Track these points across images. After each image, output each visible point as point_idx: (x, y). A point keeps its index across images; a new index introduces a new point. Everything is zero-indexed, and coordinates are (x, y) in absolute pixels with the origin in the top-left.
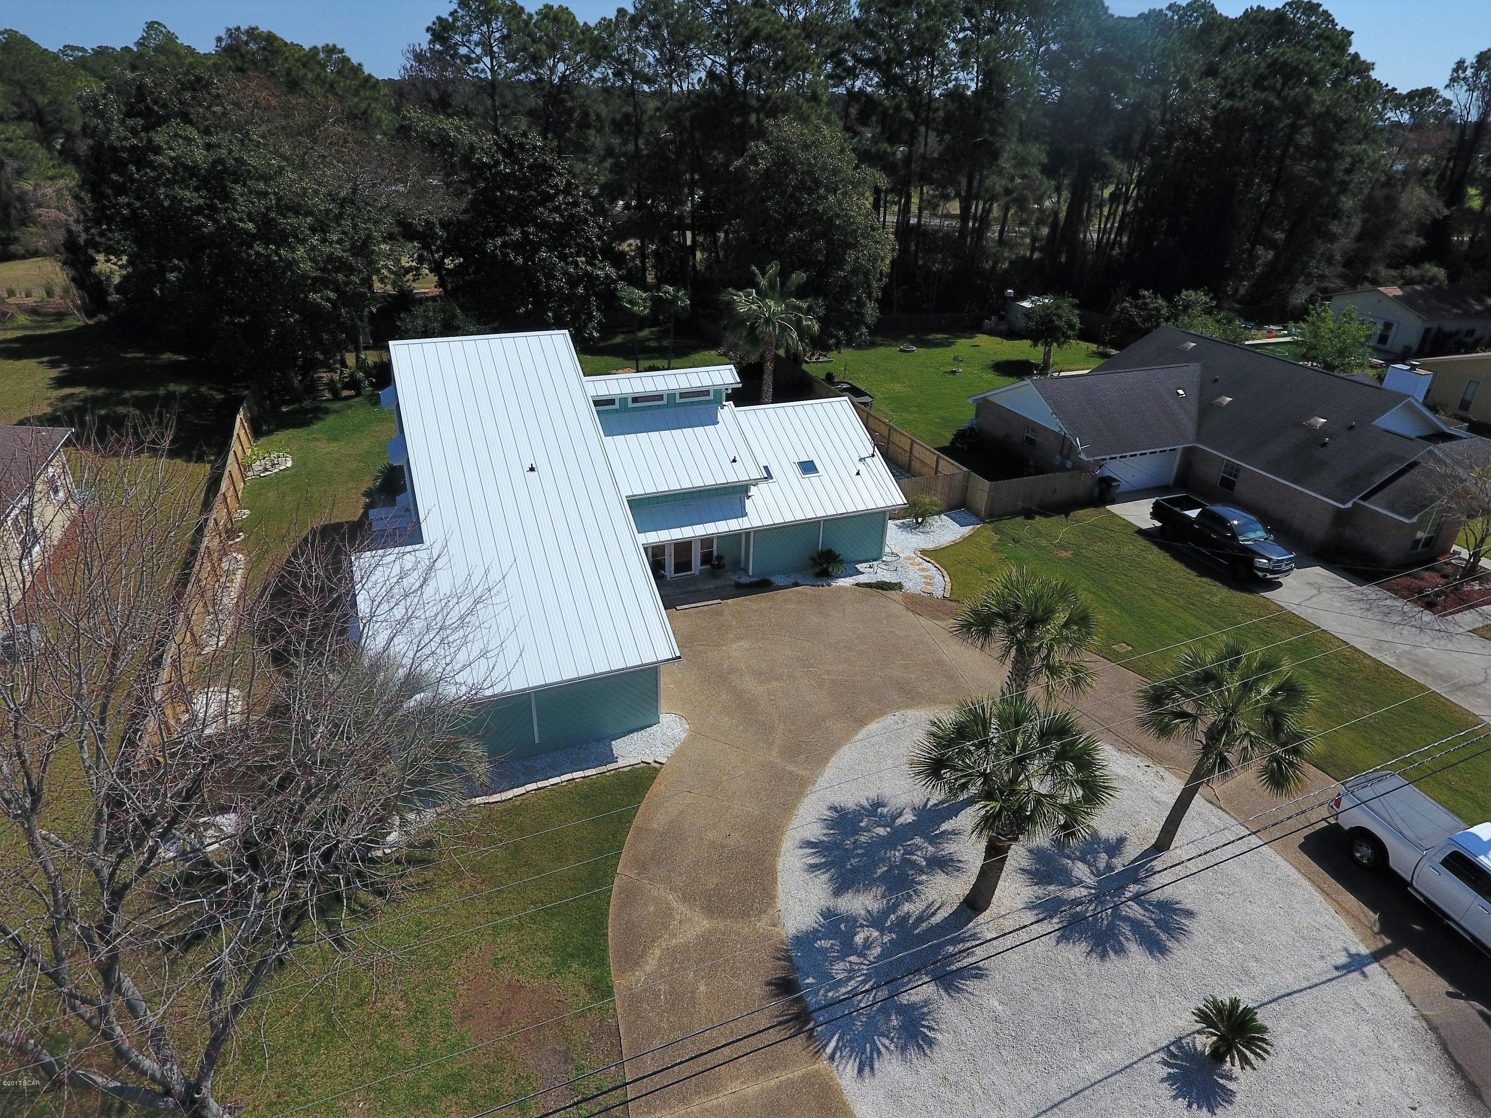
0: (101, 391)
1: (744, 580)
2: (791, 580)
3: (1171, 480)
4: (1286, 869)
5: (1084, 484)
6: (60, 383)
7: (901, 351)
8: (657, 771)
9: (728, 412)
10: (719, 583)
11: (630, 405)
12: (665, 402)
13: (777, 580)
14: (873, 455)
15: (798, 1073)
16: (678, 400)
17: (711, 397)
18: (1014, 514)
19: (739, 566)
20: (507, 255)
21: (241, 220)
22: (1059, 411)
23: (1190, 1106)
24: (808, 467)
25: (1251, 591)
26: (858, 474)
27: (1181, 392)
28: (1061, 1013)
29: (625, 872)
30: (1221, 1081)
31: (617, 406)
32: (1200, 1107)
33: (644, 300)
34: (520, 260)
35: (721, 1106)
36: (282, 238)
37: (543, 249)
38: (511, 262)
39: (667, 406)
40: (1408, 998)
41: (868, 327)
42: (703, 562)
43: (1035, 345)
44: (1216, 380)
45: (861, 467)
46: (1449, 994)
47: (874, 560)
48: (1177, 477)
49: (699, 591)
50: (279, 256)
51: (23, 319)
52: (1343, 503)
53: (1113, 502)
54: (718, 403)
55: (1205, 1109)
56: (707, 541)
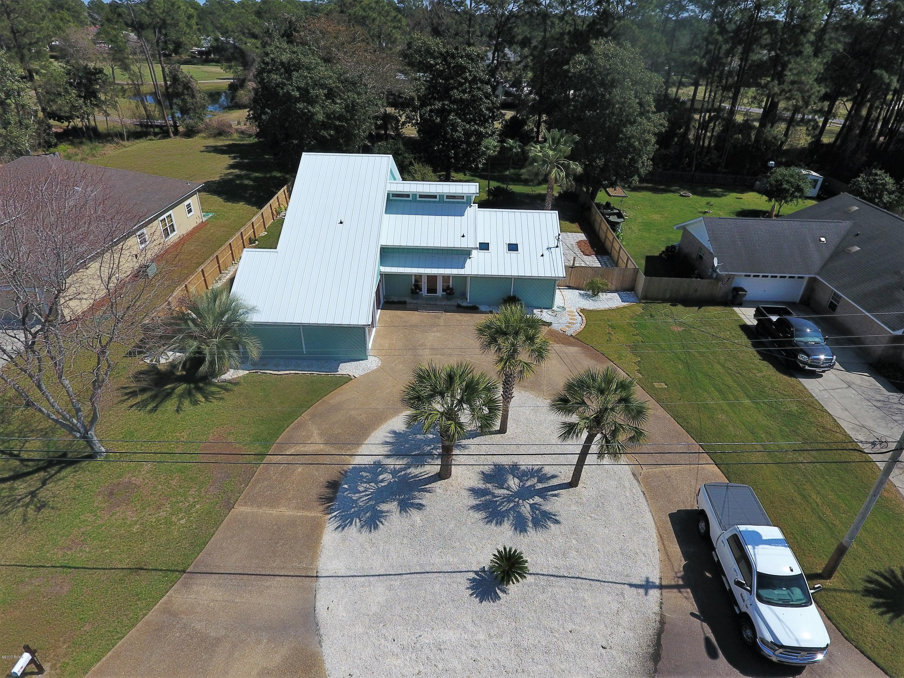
0: (243, 172)
1: (464, 304)
2: (489, 309)
3: (797, 299)
4: (648, 519)
5: (721, 289)
6: (232, 167)
7: (681, 196)
8: (351, 379)
9: (473, 210)
10: (449, 303)
11: (418, 199)
12: (438, 199)
13: (482, 308)
14: (557, 247)
15: (312, 515)
16: (445, 200)
17: (465, 200)
18: (664, 300)
19: (463, 296)
20: (432, 116)
21: (293, 90)
22: (713, 238)
23: (472, 595)
24: (513, 247)
25: (791, 375)
26: (542, 255)
27: (823, 239)
28: (445, 534)
29: (305, 416)
30: (498, 591)
31: (410, 198)
32: (476, 597)
33: (495, 147)
34: (439, 120)
35: (272, 514)
36: (312, 102)
37: (453, 114)
38: (434, 120)
39: (439, 202)
40: (661, 603)
41: (639, 176)
42: (444, 290)
43: (770, 200)
44: (858, 235)
45: (546, 253)
46: (692, 614)
47: (544, 308)
48: (802, 297)
49: (436, 305)
50: (308, 109)
51: (236, 136)
52: (894, 330)
53: (740, 305)
54: (468, 203)
55: (478, 599)
56: (446, 278)
